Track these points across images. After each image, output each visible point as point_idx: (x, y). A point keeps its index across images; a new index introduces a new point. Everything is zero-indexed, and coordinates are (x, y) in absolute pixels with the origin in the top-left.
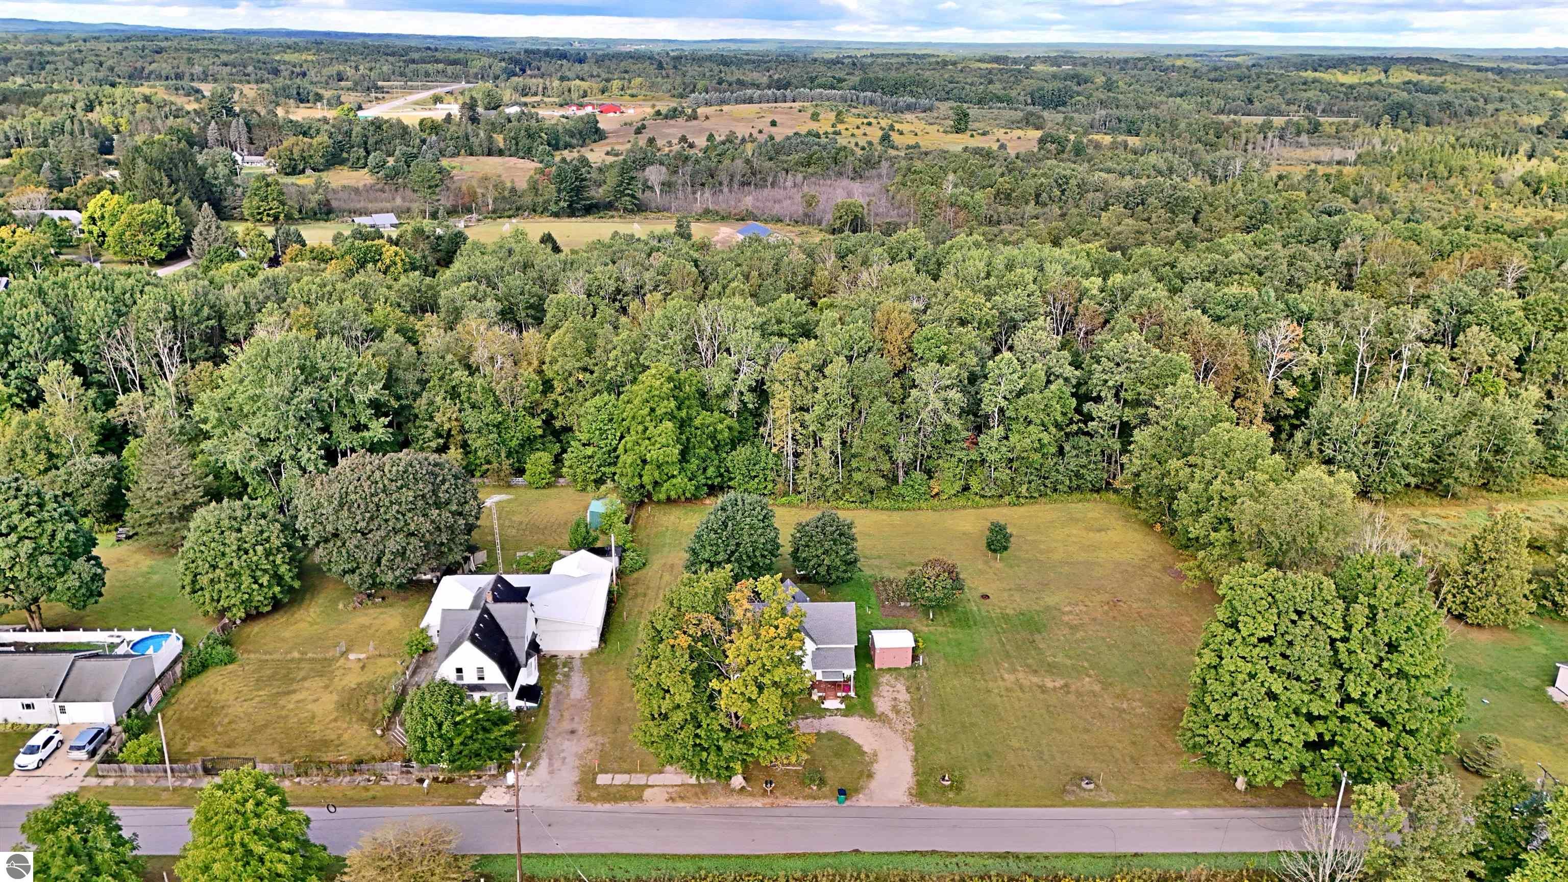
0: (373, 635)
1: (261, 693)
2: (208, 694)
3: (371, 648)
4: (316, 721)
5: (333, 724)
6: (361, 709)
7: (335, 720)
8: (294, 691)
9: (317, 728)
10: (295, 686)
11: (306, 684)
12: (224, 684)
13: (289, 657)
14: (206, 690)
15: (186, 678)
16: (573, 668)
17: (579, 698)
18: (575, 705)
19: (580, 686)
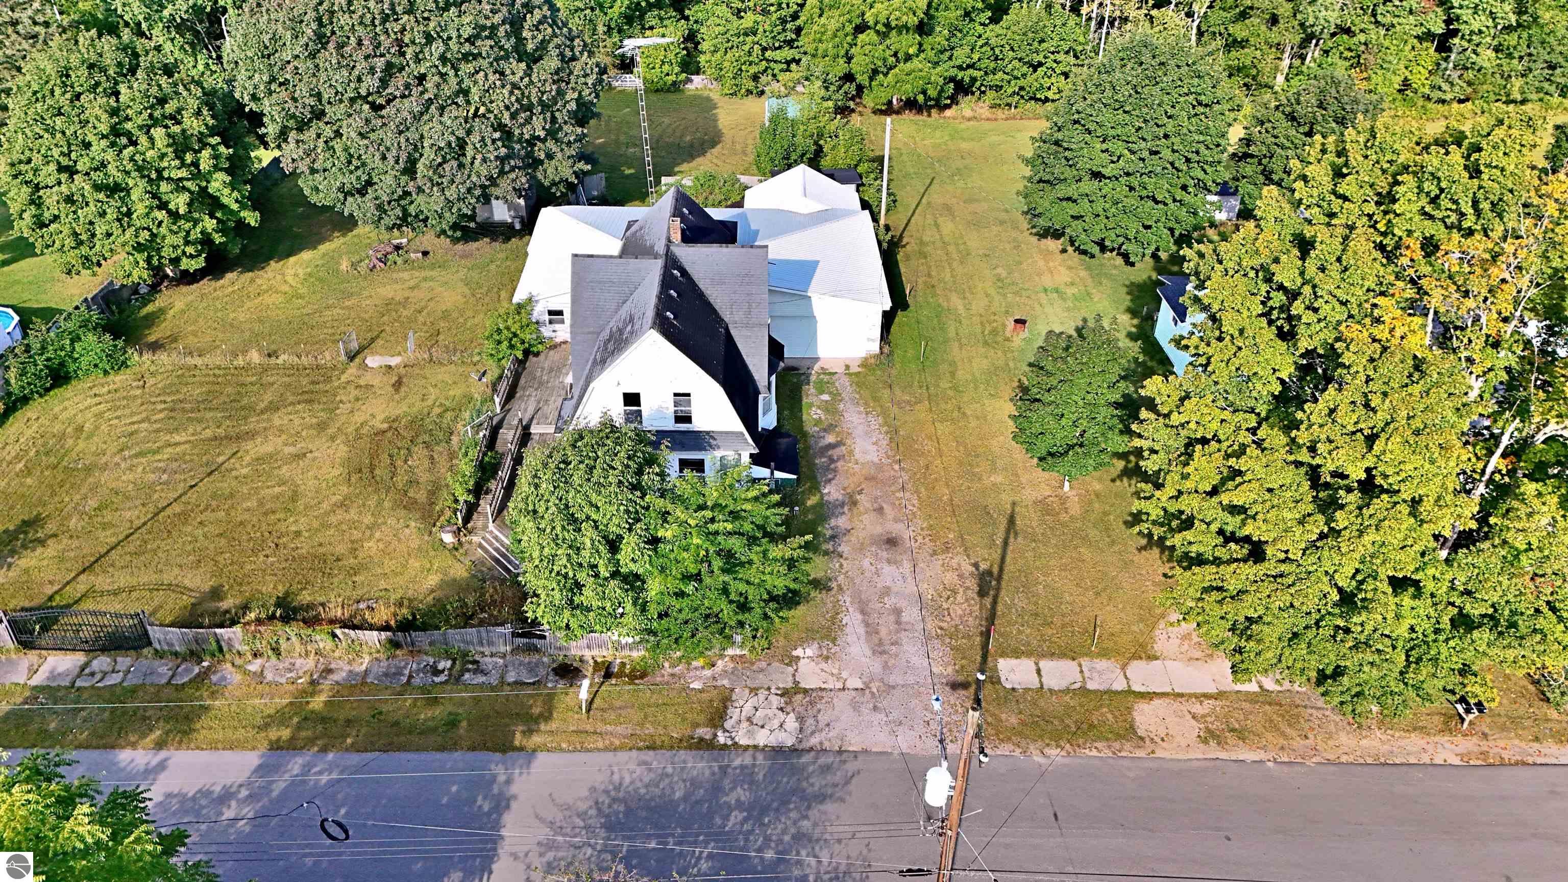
0: (412, 320)
1: (177, 438)
2: (63, 436)
3: (410, 344)
4: (300, 504)
5: (340, 515)
6: (401, 480)
7: (342, 505)
8: (251, 435)
9: (303, 523)
10: (253, 423)
11: (278, 420)
12: (100, 415)
13: (240, 362)
14: (57, 428)
15: (15, 402)
16: (839, 394)
17: (875, 459)
18: (873, 477)
19: (868, 433)
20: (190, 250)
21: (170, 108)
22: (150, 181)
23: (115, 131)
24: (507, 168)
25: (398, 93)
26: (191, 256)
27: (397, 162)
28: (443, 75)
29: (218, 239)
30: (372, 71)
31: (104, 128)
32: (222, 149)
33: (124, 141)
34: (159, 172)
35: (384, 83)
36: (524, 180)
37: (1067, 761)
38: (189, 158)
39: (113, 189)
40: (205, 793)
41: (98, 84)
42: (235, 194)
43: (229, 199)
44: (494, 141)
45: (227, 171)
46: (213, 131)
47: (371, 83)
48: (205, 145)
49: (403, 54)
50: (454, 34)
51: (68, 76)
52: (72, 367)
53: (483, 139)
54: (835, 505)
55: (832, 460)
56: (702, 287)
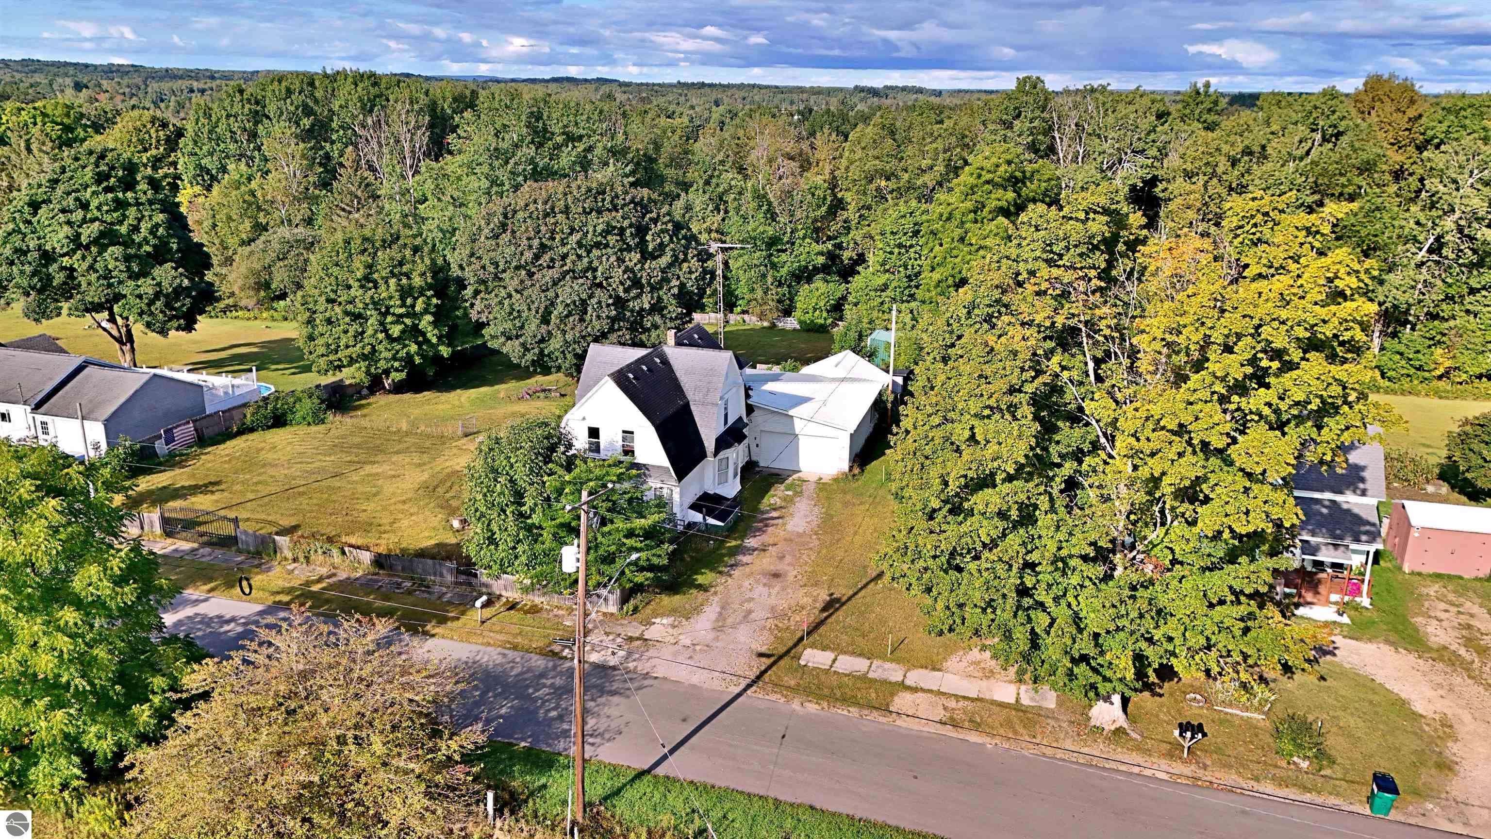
1: (328, 458)
2: (261, 450)
4: (375, 499)
7: (405, 502)
8: (373, 463)
9: (371, 507)
10: (380, 457)
11: (396, 458)
12: (291, 443)
13: (394, 428)
15: (245, 429)
16: (801, 492)
17: (801, 531)
18: (791, 540)
19: (806, 516)
20: (396, 364)
21: (405, 269)
22: (380, 313)
23: (367, 278)
24: (616, 327)
25: (545, 264)
26: (397, 370)
27: (537, 312)
28: (579, 257)
29: (417, 360)
30: (530, 247)
31: (359, 275)
32: (435, 301)
33: (371, 285)
34: (388, 308)
35: (537, 257)
36: (628, 337)
37: (822, 713)
38: (409, 301)
39: (356, 317)
40: (219, 617)
41: (365, 250)
42: (436, 331)
43: (432, 335)
44: (608, 305)
45: (433, 314)
46: (430, 287)
47: (528, 255)
48: (422, 294)
49: (554, 239)
50: (591, 229)
51: (349, 243)
52: (290, 417)
53: (599, 302)
54: (749, 549)
55: (766, 526)
56: (678, 375)
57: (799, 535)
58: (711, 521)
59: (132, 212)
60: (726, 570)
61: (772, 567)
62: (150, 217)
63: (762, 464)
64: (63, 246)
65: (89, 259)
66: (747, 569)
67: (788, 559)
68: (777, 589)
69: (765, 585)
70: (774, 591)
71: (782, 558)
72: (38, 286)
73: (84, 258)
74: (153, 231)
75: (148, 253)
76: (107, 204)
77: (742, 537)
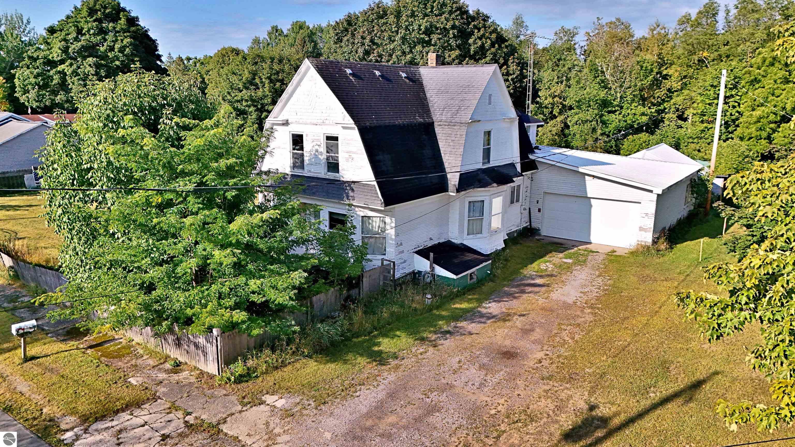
16: (585, 261)
17: (570, 301)
18: (552, 310)
19: (583, 286)
54: (482, 315)
55: (523, 292)
56: (428, 95)
57: (567, 306)
58: (441, 271)
59: (110, 37)
60: (434, 337)
61: (508, 343)
62: (122, 41)
63: (544, 232)
64: (58, 56)
65: (75, 66)
66: (468, 340)
67: (537, 334)
68: (501, 375)
69: (482, 367)
70: (492, 380)
71: (526, 331)
72: (41, 83)
73: (71, 65)
74: (122, 50)
75: (118, 66)
76: (93, 29)
77: (480, 301)
